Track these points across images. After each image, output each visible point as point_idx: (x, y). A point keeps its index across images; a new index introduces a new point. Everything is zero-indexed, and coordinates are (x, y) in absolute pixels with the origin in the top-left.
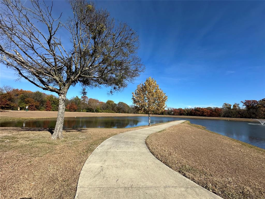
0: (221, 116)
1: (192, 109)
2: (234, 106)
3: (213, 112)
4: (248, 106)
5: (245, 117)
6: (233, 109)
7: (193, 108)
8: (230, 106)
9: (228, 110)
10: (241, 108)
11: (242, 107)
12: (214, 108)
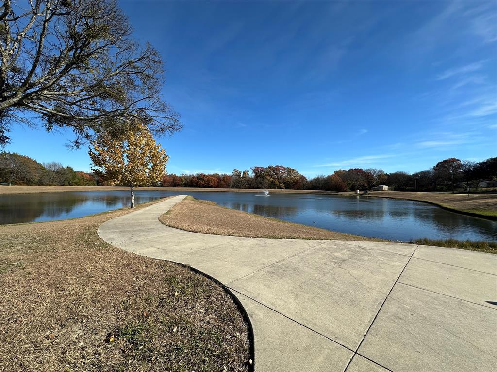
0: (230, 187)
1: (193, 177)
2: (244, 173)
3: (221, 181)
4: (256, 174)
5: (253, 188)
6: (243, 178)
7: (195, 175)
8: (240, 172)
9: (237, 178)
10: (250, 177)
11: (251, 175)
12: (222, 175)
